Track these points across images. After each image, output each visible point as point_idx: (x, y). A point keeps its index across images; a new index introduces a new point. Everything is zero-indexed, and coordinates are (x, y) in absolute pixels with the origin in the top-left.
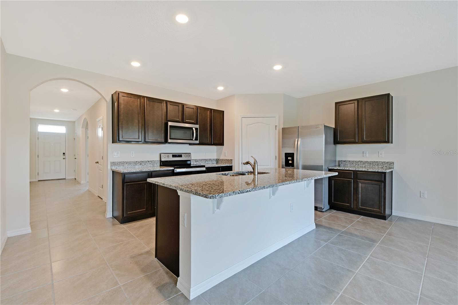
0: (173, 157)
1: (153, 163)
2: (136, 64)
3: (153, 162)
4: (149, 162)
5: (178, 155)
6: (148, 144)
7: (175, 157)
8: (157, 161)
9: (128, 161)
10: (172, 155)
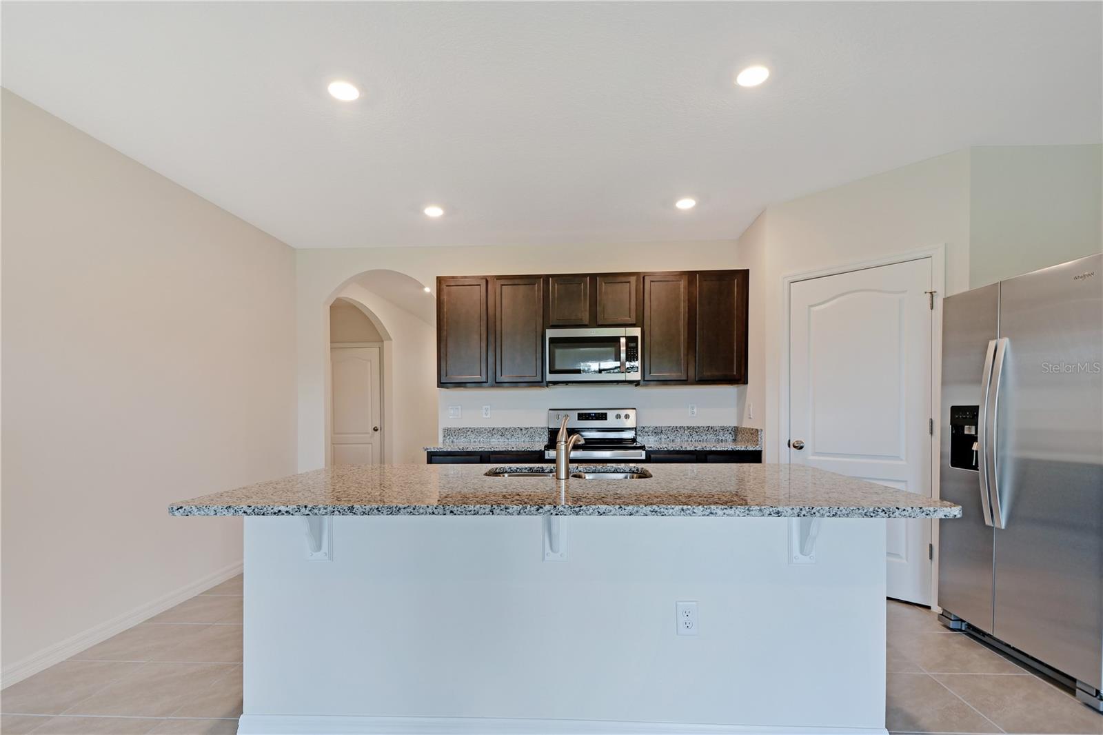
0: (579, 419)
1: (531, 433)
2: (434, 212)
3: (532, 430)
4: (521, 429)
5: (595, 414)
6: (503, 387)
7: (587, 419)
8: (542, 428)
9: (476, 426)
10: (579, 414)
